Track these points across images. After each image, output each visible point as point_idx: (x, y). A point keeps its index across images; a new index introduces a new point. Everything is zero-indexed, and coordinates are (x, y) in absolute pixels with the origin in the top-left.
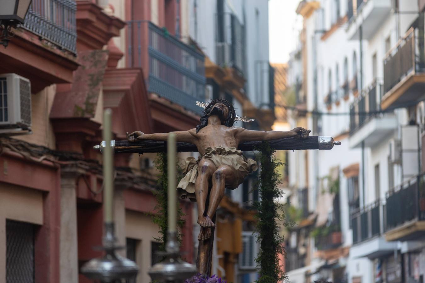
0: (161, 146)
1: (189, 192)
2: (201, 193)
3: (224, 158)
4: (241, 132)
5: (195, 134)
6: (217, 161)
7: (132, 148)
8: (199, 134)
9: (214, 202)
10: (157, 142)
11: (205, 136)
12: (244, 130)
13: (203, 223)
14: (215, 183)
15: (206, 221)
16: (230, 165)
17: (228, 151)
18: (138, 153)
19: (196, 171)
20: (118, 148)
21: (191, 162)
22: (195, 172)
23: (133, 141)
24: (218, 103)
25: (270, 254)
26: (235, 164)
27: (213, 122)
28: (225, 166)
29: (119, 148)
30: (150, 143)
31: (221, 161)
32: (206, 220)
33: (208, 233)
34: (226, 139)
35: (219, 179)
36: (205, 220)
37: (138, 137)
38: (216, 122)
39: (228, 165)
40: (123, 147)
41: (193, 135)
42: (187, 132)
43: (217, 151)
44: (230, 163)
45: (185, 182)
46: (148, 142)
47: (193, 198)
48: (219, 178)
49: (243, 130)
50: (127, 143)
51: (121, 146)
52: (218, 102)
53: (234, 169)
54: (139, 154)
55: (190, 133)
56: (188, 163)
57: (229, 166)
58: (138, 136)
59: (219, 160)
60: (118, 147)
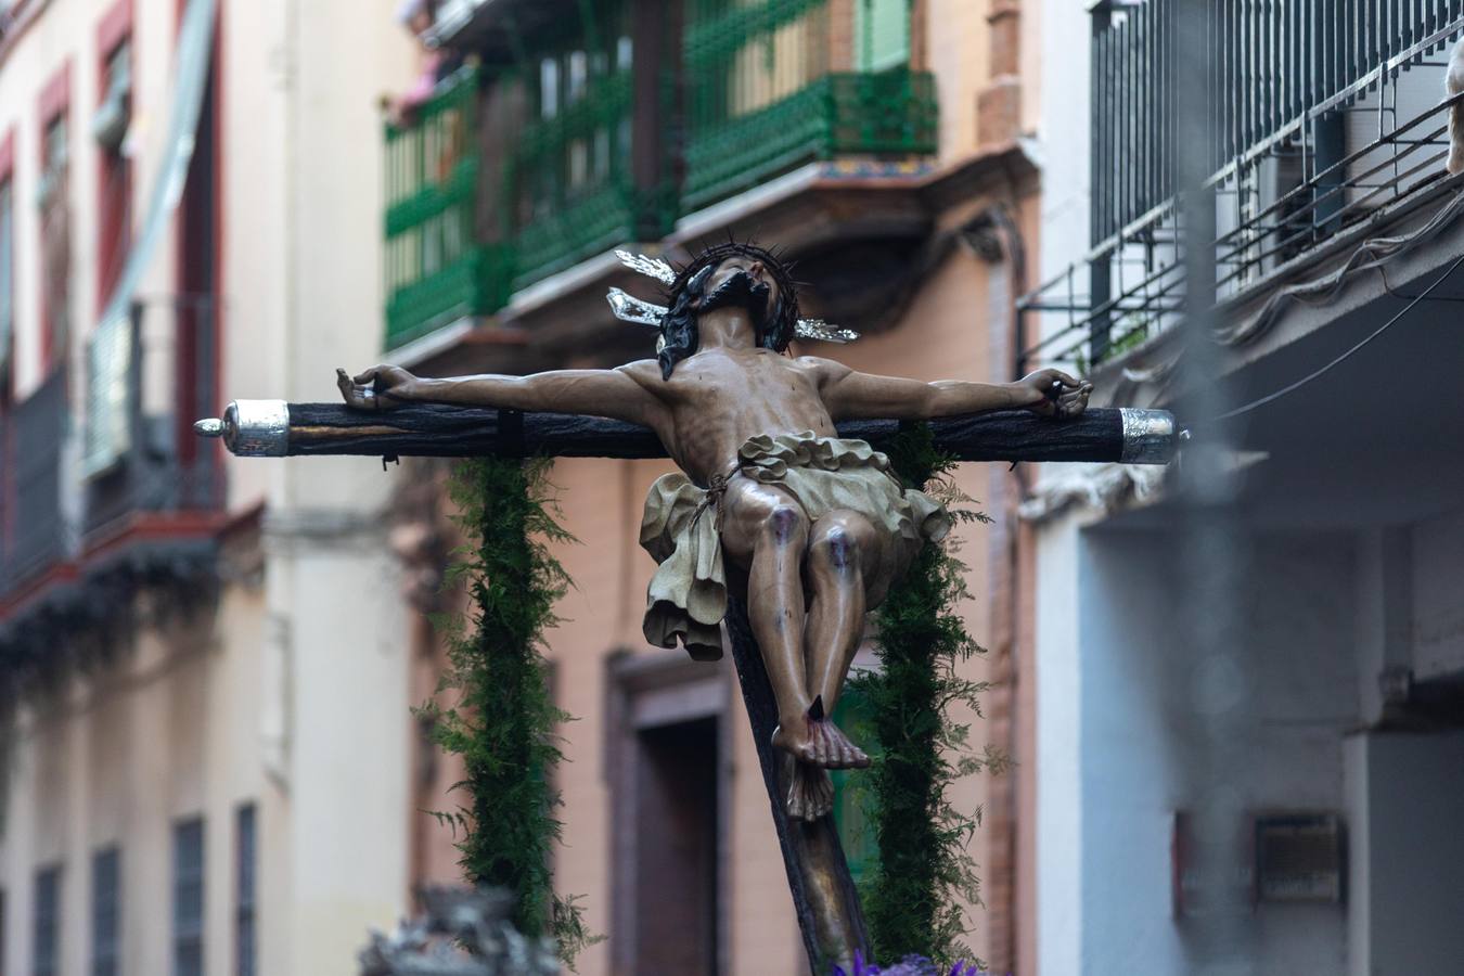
0: (483, 431)
1: (698, 620)
2: (783, 625)
3: (841, 483)
4: (840, 379)
5: (657, 383)
6: (812, 494)
7: (362, 436)
8: (676, 380)
9: (834, 662)
10: (468, 414)
11: (712, 393)
12: (850, 372)
13: (815, 749)
14: (830, 585)
15: (826, 739)
16: (866, 511)
17: (842, 453)
18: (382, 457)
19: (715, 534)
20: (302, 433)
21: (683, 496)
22: (710, 536)
23: (372, 406)
24: (734, 261)
25: (917, 884)
26: (885, 508)
27: (729, 335)
28: (850, 515)
29: (308, 433)
30: (438, 414)
31: (829, 494)
32: (824, 734)
33: (825, 792)
34: (804, 406)
35: (844, 570)
36: (820, 735)
37: (391, 391)
38: (739, 334)
39: (858, 512)
40: (325, 429)
41: (649, 387)
42: (616, 371)
43: (799, 453)
44: (864, 503)
45: (678, 575)
46: (428, 409)
47: (709, 644)
48: (847, 563)
49: (844, 375)
50: (339, 413)
51: (314, 425)
52: (735, 255)
53: (884, 529)
54: (384, 460)
55: (629, 374)
56: (672, 500)
57: (863, 514)
58: (389, 387)
59: (819, 493)
60: (304, 429)
